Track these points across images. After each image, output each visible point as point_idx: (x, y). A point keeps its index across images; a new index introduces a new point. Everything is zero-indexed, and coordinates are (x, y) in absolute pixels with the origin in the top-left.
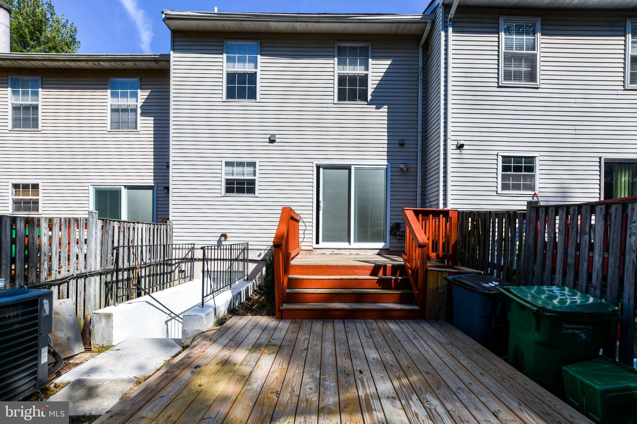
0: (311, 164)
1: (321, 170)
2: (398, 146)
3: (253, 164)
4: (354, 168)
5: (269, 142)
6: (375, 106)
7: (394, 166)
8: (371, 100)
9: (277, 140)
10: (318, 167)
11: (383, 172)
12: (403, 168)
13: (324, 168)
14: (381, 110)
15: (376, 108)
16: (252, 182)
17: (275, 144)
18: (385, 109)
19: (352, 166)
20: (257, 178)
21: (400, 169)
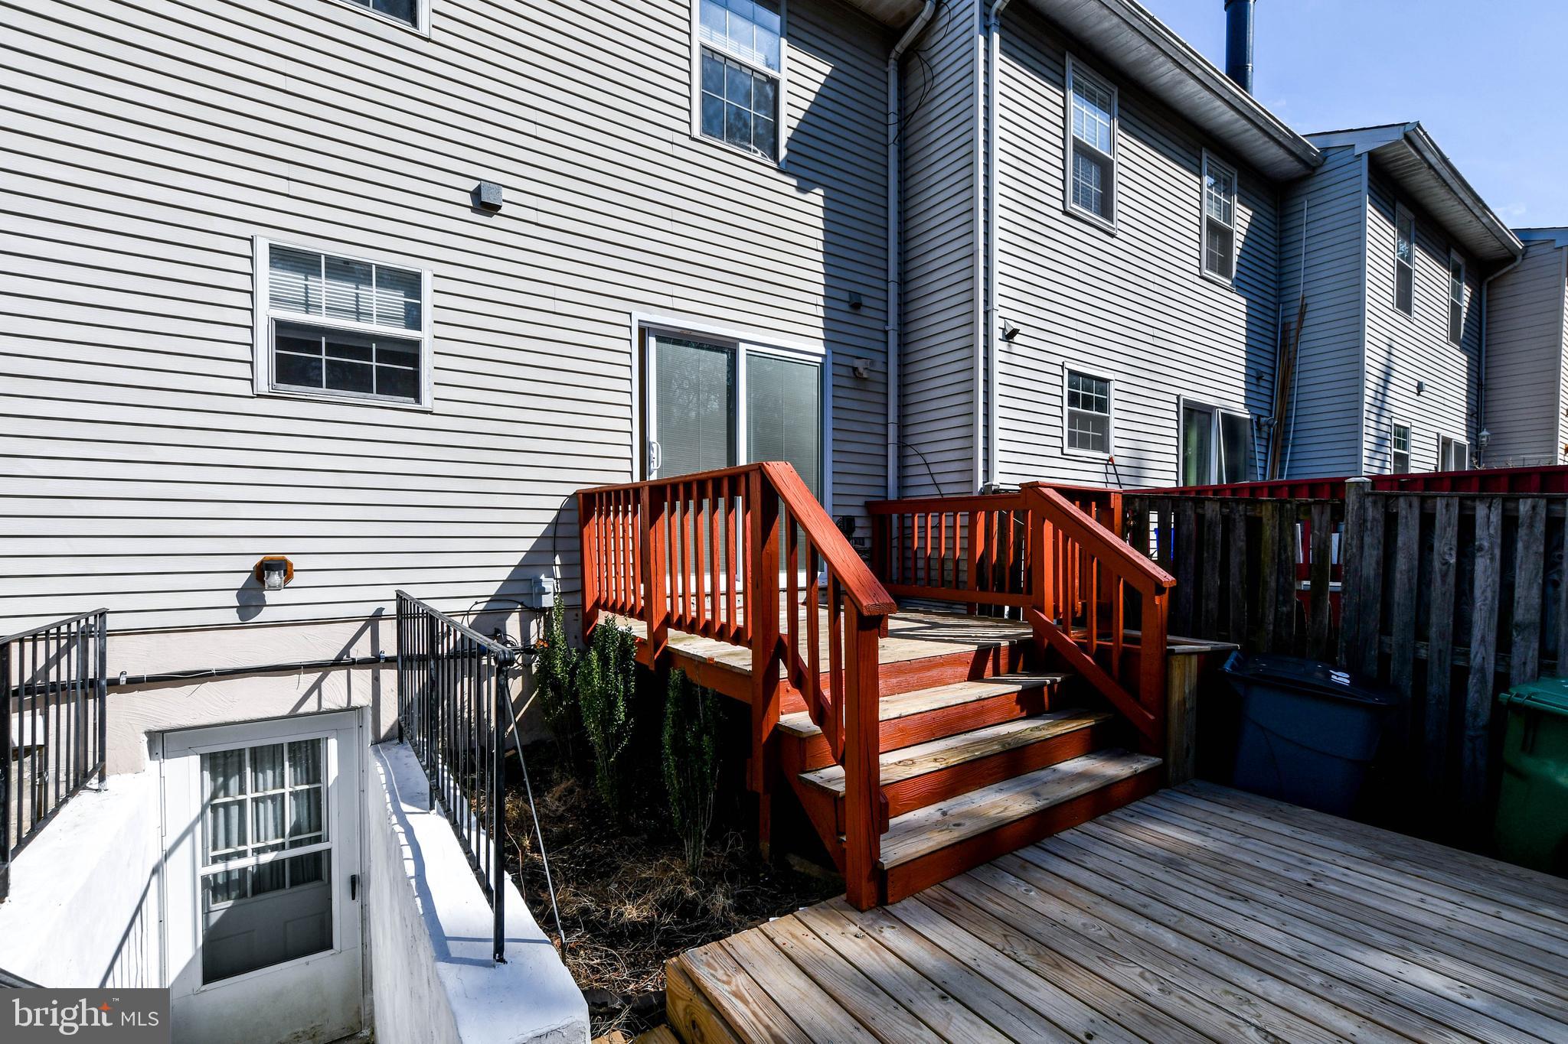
0: (624, 319)
1: (652, 341)
2: (845, 307)
3: (410, 283)
4: (745, 352)
5: (474, 210)
6: (794, 182)
7: (840, 360)
8: (788, 160)
9: (506, 209)
10: (644, 332)
11: (814, 373)
12: (861, 370)
13: (659, 339)
14: (809, 197)
15: (799, 189)
16: (410, 353)
17: (495, 220)
18: (817, 196)
19: (740, 344)
20: (425, 336)
21: (851, 370)
